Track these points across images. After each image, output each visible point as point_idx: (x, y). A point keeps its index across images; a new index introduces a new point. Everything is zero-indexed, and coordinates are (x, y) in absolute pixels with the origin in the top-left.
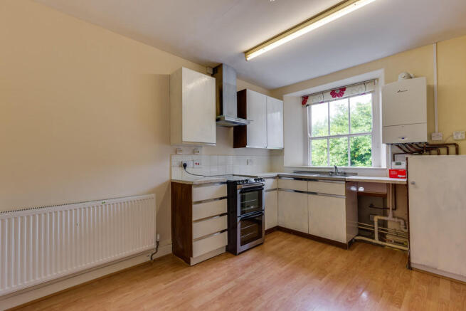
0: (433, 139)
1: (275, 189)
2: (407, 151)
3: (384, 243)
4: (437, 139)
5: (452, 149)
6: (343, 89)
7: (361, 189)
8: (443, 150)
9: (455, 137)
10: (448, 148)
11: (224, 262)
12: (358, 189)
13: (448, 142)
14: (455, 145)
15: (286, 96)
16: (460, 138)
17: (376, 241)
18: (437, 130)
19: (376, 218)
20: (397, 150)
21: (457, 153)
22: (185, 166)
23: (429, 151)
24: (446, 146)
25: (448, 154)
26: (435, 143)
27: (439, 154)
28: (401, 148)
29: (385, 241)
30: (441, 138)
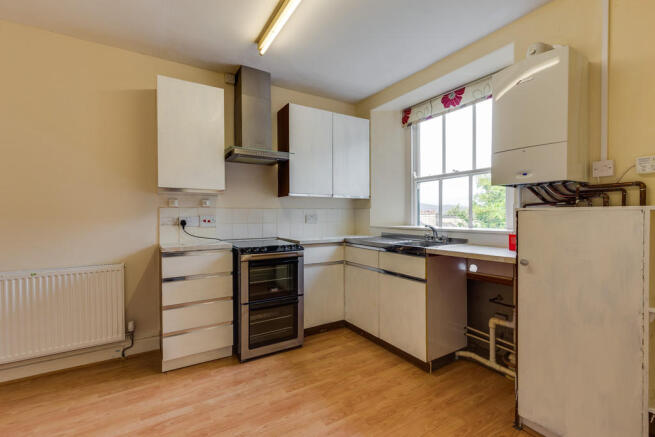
0: (596, 174)
1: (341, 262)
2: (548, 198)
3: (503, 369)
4: (602, 174)
5: (634, 194)
6: (460, 91)
7: (473, 268)
8: (616, 197)
9: (639, 168)
10: (624, 191)
11: (212, 372)
12: (468, 268)
13: (625, 179)
14: (640, 185)
15: (375, 112)
16: (648, 170)
17: (492, 363)
18: (604, 155)
19: (493, 322)
20: (531, 197)
21: (643, 201)
22: (183, 223)
23: (587, 198)
24: (620, 187)
25: (624, 203)
26: (598, 182)
27: (606, 204)
28: (537, 194)
29: (506, 366)
30: (610, 172)
